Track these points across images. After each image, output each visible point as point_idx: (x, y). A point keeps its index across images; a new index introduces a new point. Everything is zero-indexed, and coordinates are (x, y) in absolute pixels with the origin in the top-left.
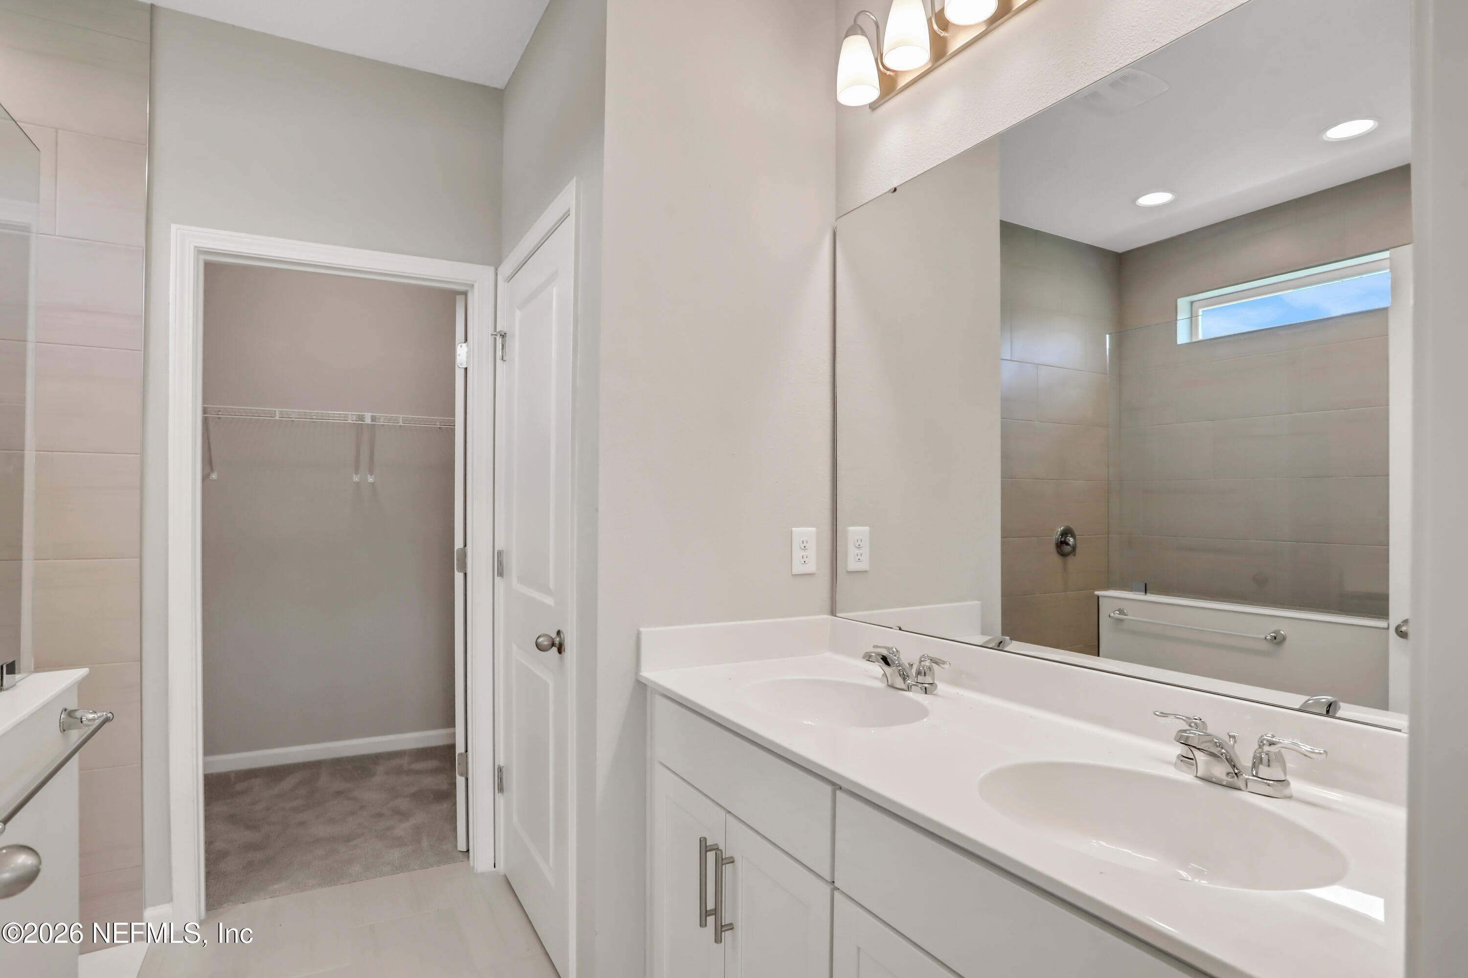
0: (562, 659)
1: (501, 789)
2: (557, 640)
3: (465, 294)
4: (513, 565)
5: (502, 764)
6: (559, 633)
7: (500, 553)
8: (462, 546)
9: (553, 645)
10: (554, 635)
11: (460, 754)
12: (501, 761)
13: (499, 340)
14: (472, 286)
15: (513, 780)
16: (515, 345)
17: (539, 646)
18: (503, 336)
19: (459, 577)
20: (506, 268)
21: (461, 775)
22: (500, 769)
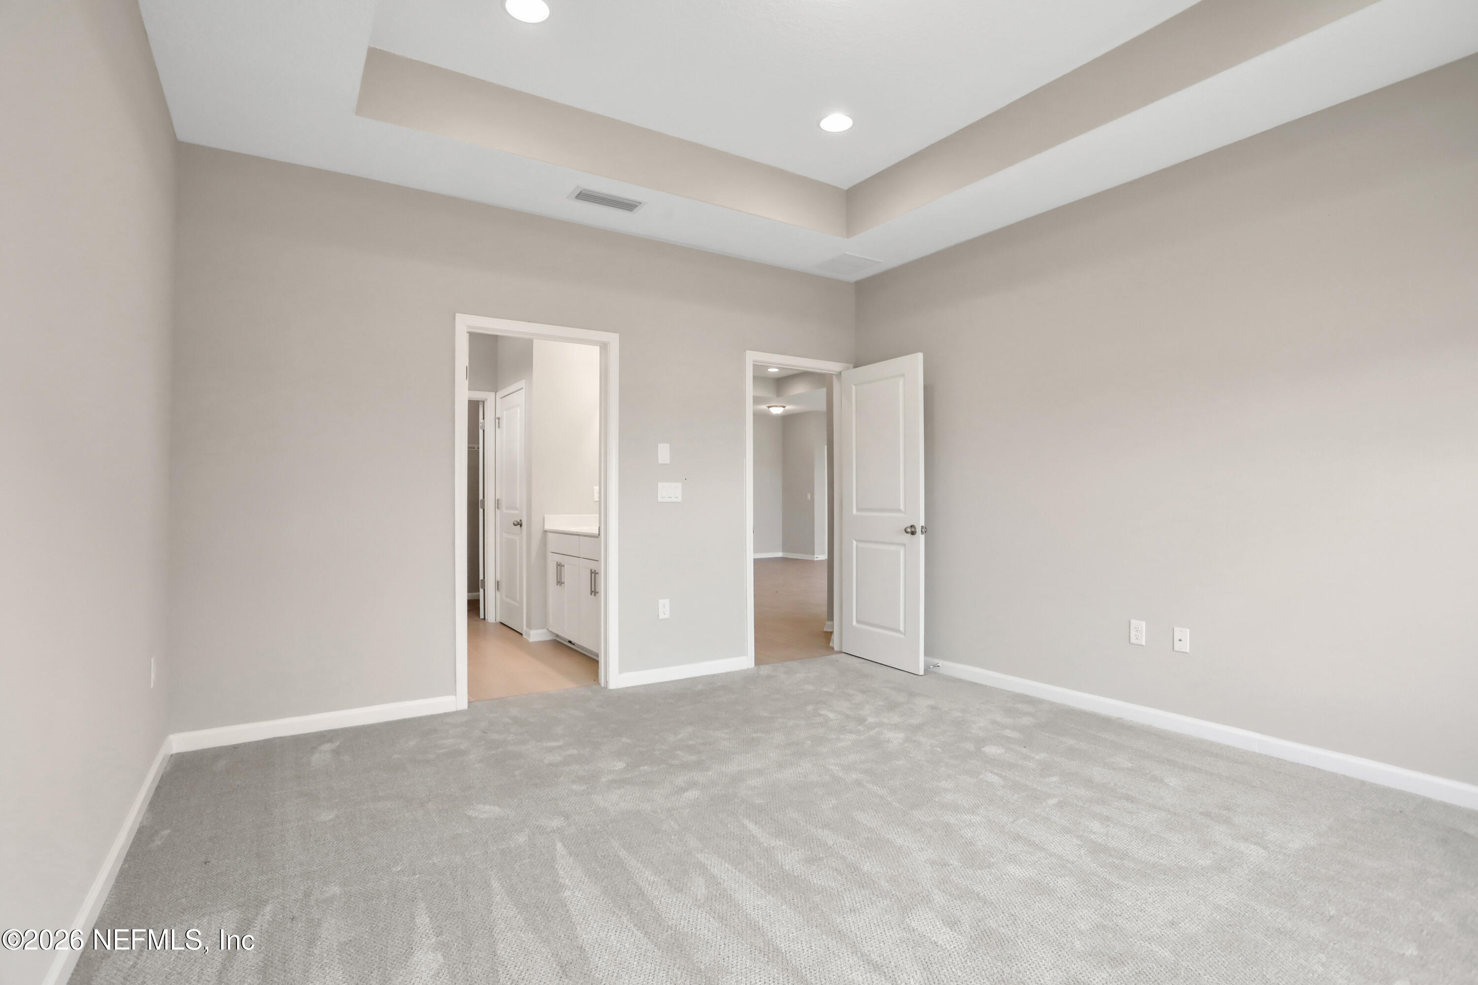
0: (521, 529)
1: (498, 589)
2: (520, 523)
3: (483, 402)
4: (503, 504)
5: (499, 580)
6: (521, 521)
7: (498, 500)
8: (482, 498)
9: (518, 524)
10: (519, 521)
11: (481, 580)
12: (498, 578)
13: (497, 420)
14: (487, 400)
15: (503, 586)
16: (504, 422)
17: (514, 524)
18: (499, 419)
19: (481, 511)
20: (500, 394)
21: (482, 588)
22: (498, 582)
